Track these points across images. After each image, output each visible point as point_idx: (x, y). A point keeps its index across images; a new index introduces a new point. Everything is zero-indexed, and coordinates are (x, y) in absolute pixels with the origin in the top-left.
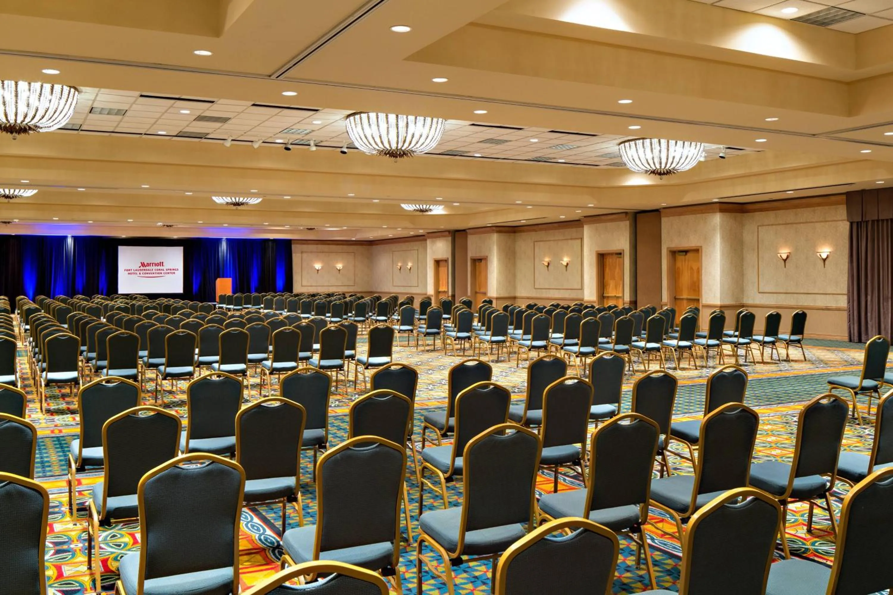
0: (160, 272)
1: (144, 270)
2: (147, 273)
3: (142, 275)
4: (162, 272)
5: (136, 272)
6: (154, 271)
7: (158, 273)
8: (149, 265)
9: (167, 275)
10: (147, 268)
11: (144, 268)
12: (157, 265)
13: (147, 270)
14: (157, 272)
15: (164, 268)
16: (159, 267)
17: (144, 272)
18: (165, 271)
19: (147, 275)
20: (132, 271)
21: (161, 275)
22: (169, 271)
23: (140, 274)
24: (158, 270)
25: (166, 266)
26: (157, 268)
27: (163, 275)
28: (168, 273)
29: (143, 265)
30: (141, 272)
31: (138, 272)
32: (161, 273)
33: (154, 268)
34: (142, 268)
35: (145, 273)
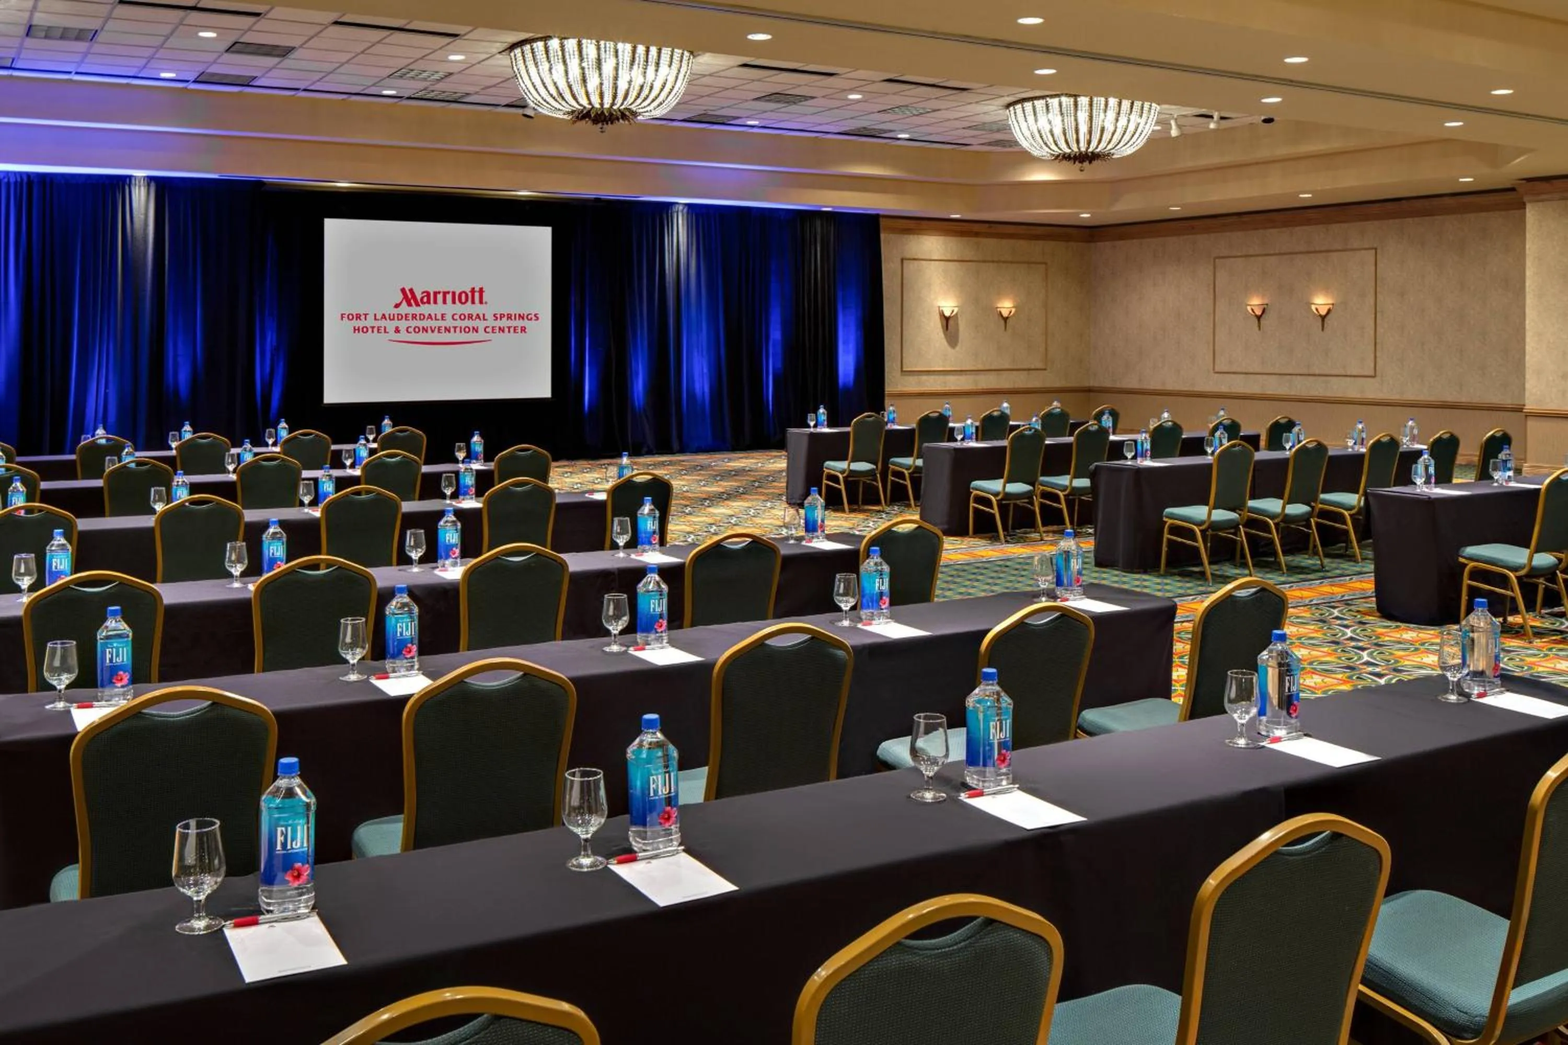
0: (470, 324)
1: (414, 317)
2: (425, 330)
3: (403, 336)
4: (481, 325)
5: (382, 323)
6: (449, 323)
7: (466, 330)
8: (429, 297)
9: (498, 336)
10: (425, 309)
11: (414, 310)
12: (460, 298)
13: (422, 317)
14: (459, 323)
15: (487, 310)
16: (468, 308)
17: (414, 323)
18: (491, 322)
19: (422, 337)
20: (370, 322)
21: (471, 336)
22: (504, 323)
23: (397, 330)
24: (462, 317)
25: (494, 304)
26: (459, 309)
27: (481, 335)
28: (501, 330)
29: (409, 297)
30: (403, 325)
31: (391, 325)
32: (476, 330)
33: (450, 309)
34: (404, 309)
35: (417, 330)
